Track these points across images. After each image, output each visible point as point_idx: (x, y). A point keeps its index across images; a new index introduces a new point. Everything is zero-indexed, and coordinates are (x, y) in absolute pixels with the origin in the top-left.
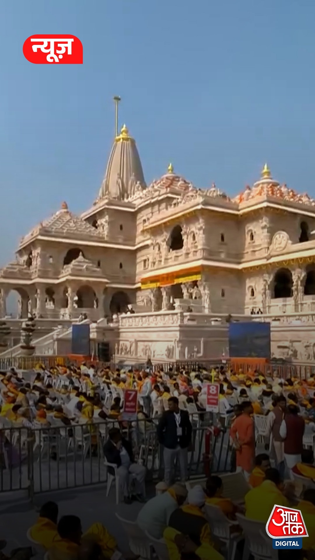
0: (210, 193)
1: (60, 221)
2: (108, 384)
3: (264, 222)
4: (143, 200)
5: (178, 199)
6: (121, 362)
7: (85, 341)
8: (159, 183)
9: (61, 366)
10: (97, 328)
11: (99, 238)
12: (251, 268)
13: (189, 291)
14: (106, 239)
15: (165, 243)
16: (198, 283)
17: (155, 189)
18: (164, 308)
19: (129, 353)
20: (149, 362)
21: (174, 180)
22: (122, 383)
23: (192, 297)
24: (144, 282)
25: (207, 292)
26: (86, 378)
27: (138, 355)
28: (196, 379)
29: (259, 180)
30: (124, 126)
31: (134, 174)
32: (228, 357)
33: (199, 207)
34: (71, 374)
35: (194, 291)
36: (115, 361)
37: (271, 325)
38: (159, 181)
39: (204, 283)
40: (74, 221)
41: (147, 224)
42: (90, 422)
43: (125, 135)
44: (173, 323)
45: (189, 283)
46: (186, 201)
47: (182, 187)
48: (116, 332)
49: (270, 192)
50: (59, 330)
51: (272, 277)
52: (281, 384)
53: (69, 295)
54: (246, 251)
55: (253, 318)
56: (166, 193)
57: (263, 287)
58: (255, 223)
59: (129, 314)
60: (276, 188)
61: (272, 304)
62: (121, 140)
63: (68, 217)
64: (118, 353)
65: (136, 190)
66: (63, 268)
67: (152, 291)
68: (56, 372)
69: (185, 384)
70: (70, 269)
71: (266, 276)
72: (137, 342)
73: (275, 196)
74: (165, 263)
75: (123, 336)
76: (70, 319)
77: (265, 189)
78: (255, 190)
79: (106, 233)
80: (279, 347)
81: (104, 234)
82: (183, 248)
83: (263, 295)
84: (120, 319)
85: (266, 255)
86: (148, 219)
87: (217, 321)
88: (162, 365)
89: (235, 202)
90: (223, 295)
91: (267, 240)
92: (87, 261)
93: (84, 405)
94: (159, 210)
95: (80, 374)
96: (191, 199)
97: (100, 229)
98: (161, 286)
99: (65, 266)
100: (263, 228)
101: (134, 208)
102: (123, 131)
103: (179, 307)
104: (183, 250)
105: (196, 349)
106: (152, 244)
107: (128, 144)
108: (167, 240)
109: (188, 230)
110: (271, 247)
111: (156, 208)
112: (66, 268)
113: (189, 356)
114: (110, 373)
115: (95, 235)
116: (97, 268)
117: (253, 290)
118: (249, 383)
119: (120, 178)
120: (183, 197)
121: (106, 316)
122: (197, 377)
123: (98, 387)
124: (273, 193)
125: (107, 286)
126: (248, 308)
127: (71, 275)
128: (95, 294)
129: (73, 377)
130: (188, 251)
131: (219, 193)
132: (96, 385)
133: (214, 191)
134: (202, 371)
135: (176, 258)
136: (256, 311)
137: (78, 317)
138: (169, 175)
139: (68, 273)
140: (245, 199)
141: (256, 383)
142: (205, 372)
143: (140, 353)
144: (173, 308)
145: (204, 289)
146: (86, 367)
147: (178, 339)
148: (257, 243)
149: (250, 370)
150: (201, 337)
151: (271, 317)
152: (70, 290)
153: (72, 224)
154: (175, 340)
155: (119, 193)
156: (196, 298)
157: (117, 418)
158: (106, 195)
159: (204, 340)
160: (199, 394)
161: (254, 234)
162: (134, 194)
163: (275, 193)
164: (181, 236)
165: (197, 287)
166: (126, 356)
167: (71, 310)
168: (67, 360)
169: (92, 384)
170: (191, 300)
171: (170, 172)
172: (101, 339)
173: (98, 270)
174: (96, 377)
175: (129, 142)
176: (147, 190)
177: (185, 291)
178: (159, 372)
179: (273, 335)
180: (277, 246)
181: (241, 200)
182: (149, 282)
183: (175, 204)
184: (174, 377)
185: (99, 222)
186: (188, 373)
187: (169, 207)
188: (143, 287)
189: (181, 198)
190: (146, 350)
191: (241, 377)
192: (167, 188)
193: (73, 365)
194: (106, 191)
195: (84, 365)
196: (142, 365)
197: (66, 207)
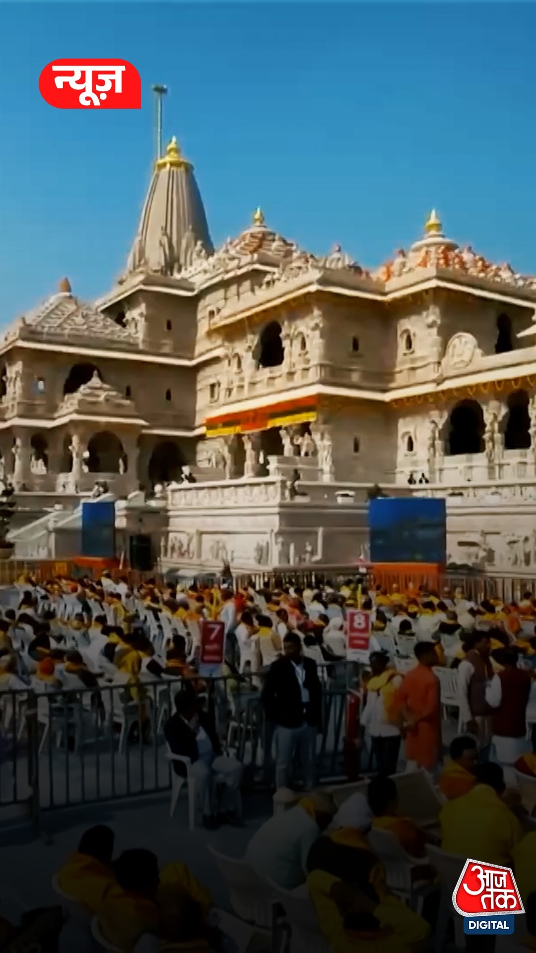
0: (331, 264)
1: (57, 315)
2: (156, 612)
3: (432, 315)
4: (208, 276)
5: (274, 273)
6: (173, 571)
7: (106, 533)
8: (238, 244)
9: (66, 578)
10: (127, 509)
11: (129, 344)
12: (408, 398)
13: (295, 441)
14: (141, 347)
15: (250, 354)
16: (311, 427)
17: (230, 254)
18: (248, 473)
19: (186, 554)
20: (227, 571)
21: (263, 239)
22: (181, 610)
23: (299, 454)
24: (212, 424)
25: (327, 442)
26: (115, 600)
27: (204, 558)
28: (315, 603)
29: (422, 239)
30: (174, 139)
31: (190, 227)
32: (369, 563)
33: (313, 288)
34: (84, 592)
35: (304, 442)
36: (161, 569)
37: (447, 504)
38: (237, 241)
39: (322, 427)
40: (82, 313)
41: (217, 318)
42: (133, 682)
43: (175, 157)
44: (268, 500)
45: (294, 428)
46: (288, 278)
47: (280, 251)
48: (162, 516)
49: (442, 262)
50: (56, 513)
51: (446, 415)
52: (472, 612)
53: (74, 448)
54: (397, 369)
55: (412, 491)
56: (252, 263)
57: (429, 434)
58: (414, 318)
59: (186, 484)
60: (451, 255)
61: (446, 465)
62: (168, 166)
63: (72, 307)
64: (166, 554)
65: (194, 256)
66: (63, 400)
67: (226, 442)
68: (58, 590)
69: (297, 612)
70: (76, 402)
71: (435, 414)
72: (201, 533)
73: (451, 268)
74: (249, 390)
75: (174, 524)
76: (77, 493)
77: (433, 255)
78: (414, 259)
79: (141, 336)
80: (461, 544)
81: (138, 338)
82: (284, 363)
83: (429, 449)
84: (169, 493)
85: (435, 376)
86: (219, 310)
87: (347, 495)
88: (249, 577)
89: (378, 278)
90: (356, 448)
91: (436, 350)
92: (106, 386)
93: (117, 649)
94: (238, 295)
95: (101, 593)
96: (298, 274)
97: (131, 329)
98: (242, 433)
99: (66, 397)
100: (430, 326)
101: (192, 290)
102: (171, 150)
103: (277, 471)
104: (284, 368)
105: (309, 548)
106: (226, 356)
107: (181, 172)
108: (253, 348)
109: (292, 330)
110: (444, 361)
111: (233, 289)
112: (68, 399)
113: (297, 559)
114: (156, 591)
115: (122, 339)
116: (127, 399)
117: (410, 439)
118: (413, 609)
119: (165, 234)
120: (284, 270)
121: (141, 488)
122: (317, 598)
123: (136, 616)
124: (447, 263)
125: (144, 431)
126: (402, 472)
127: (78, 412)
128: (121, 448)
129: (90, 598)
130: (293, 370)
131: (347, 262)
132: (132, 612)
133: (339, 259)
134: (324, 587)
135: (271, 382)
136: (418, 477)
137: (90, 490)
138: (256, 229)
139: (72, 409)
140: (396, 273)
141: (428, 610)
142: (329, 590)
143: (206, 555)
144: (266, 473)
145: (322, 438)
146: (111, 579)
147: (276, 529)
148: (419, 353)
149: (411, 585)
150: (319, 526)
151: (444, 489)
152: (75, 439)
153: (79, 320)
154: (272, 531)
155: (163, 263)
156: (307, 454)
157: (181, 674)
158: (139, 266)
159: (323, 531)
160: (325, 630)
161: (412, 337)
162: (191, 264)
163: (451, 263)
164: (279, 341)
165: (310, 434)
166: (181, 560)
167: (78, 477)
168: (75, 567)
169: (126, 611)
170: (297, 458)
171: (258, 223)
172: (135, 528)
173: (127, 402)
174: (132, 598)
175: (182, 169)
176: (216, 256)
177: (286, 442)
178: (246, 589)
179: (451, 523)
180: (456, 359)
181: (389, 275)
182: (220, 425)
183: (268, 283)
184: (274, 598)
185: (129, 316)
186: (299, 591)
187: (256, 288)
188: (210, 434)
189: (279, 273)
190: (218, 549)
191: (396, 598)
192: (252, 252)
193: (86, 577)
194: (140, 261)
195: (108, 576)
196: (212, 578)
197: (69, 289)
